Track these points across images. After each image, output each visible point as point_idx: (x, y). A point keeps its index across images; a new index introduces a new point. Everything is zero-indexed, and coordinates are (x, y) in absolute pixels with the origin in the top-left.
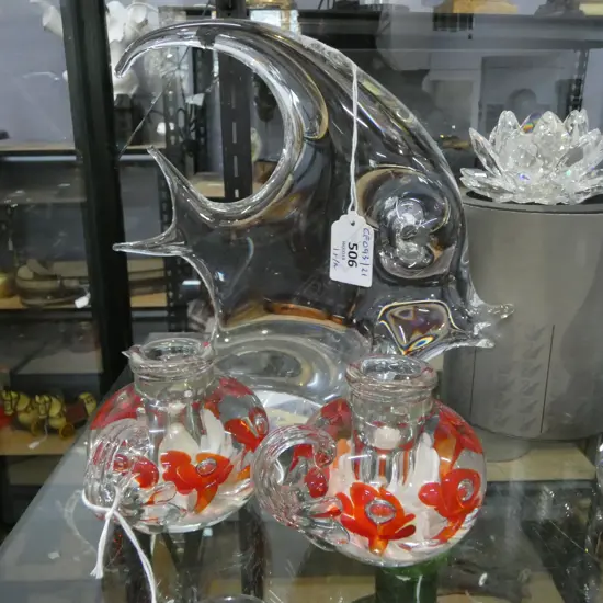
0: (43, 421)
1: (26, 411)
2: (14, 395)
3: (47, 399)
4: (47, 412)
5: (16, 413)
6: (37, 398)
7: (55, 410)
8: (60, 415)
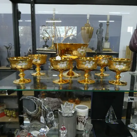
0: (11, 115)
1: (9, 113)
2: (6, 110)
3: (12, 111)
4: (12, 114)
5: (7, 113)
6: (11, 111)
7: (14, 113)
8: (15, 114)
